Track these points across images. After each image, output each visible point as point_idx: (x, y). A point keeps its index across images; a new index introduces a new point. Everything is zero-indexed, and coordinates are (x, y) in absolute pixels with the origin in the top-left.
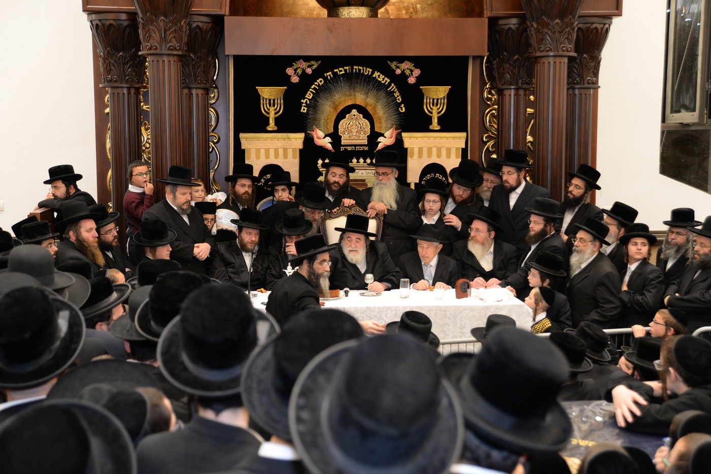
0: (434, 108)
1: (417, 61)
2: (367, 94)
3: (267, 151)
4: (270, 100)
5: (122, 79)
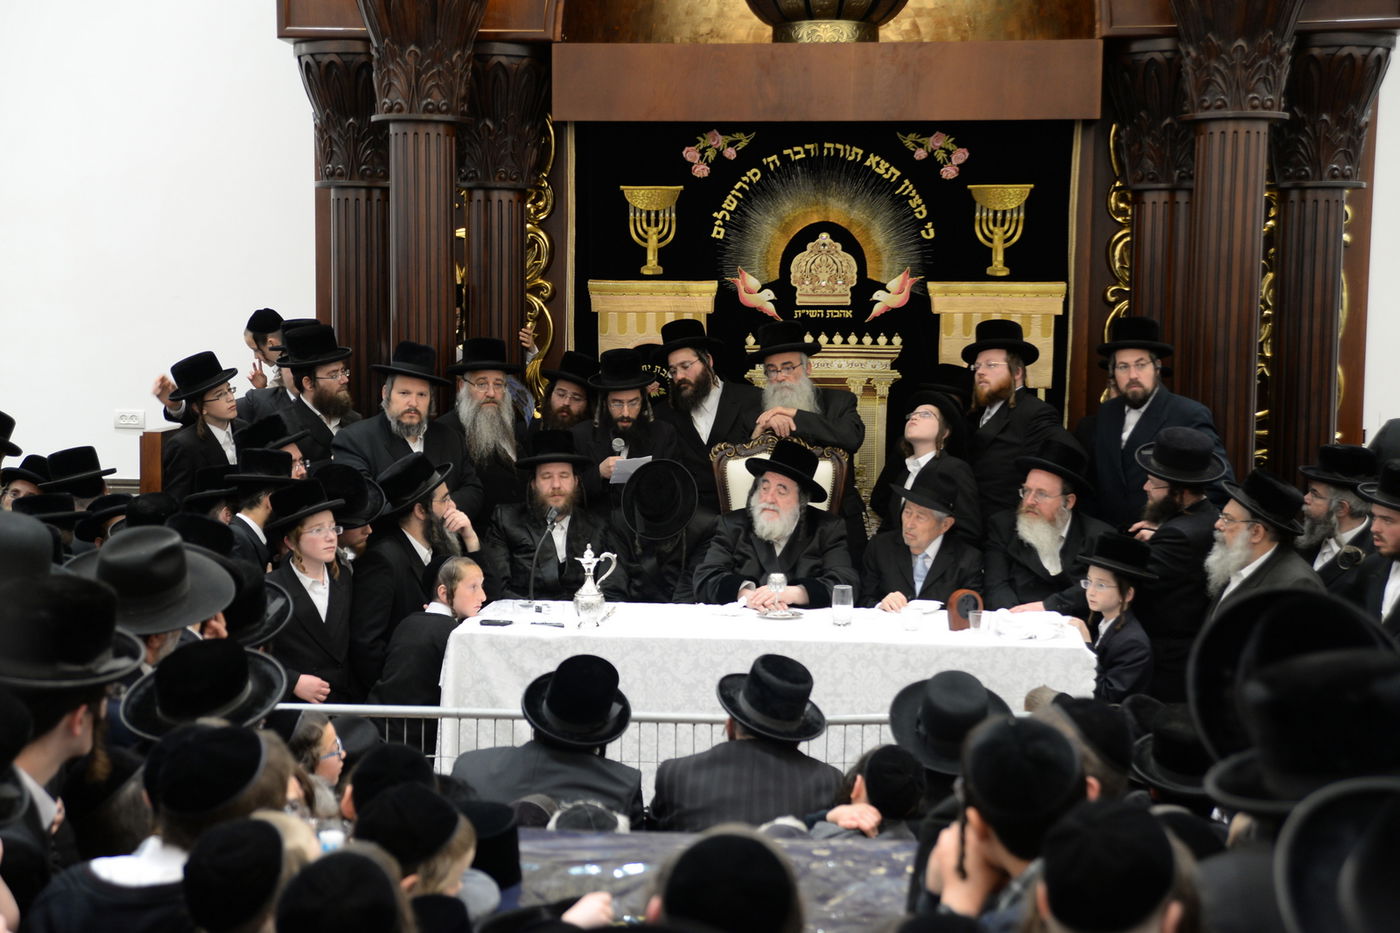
0: (996, 230)
1: (960, 131)
2: (851, 201)
3: (642, 317)
4: (649, 213)
5: (352, 170)
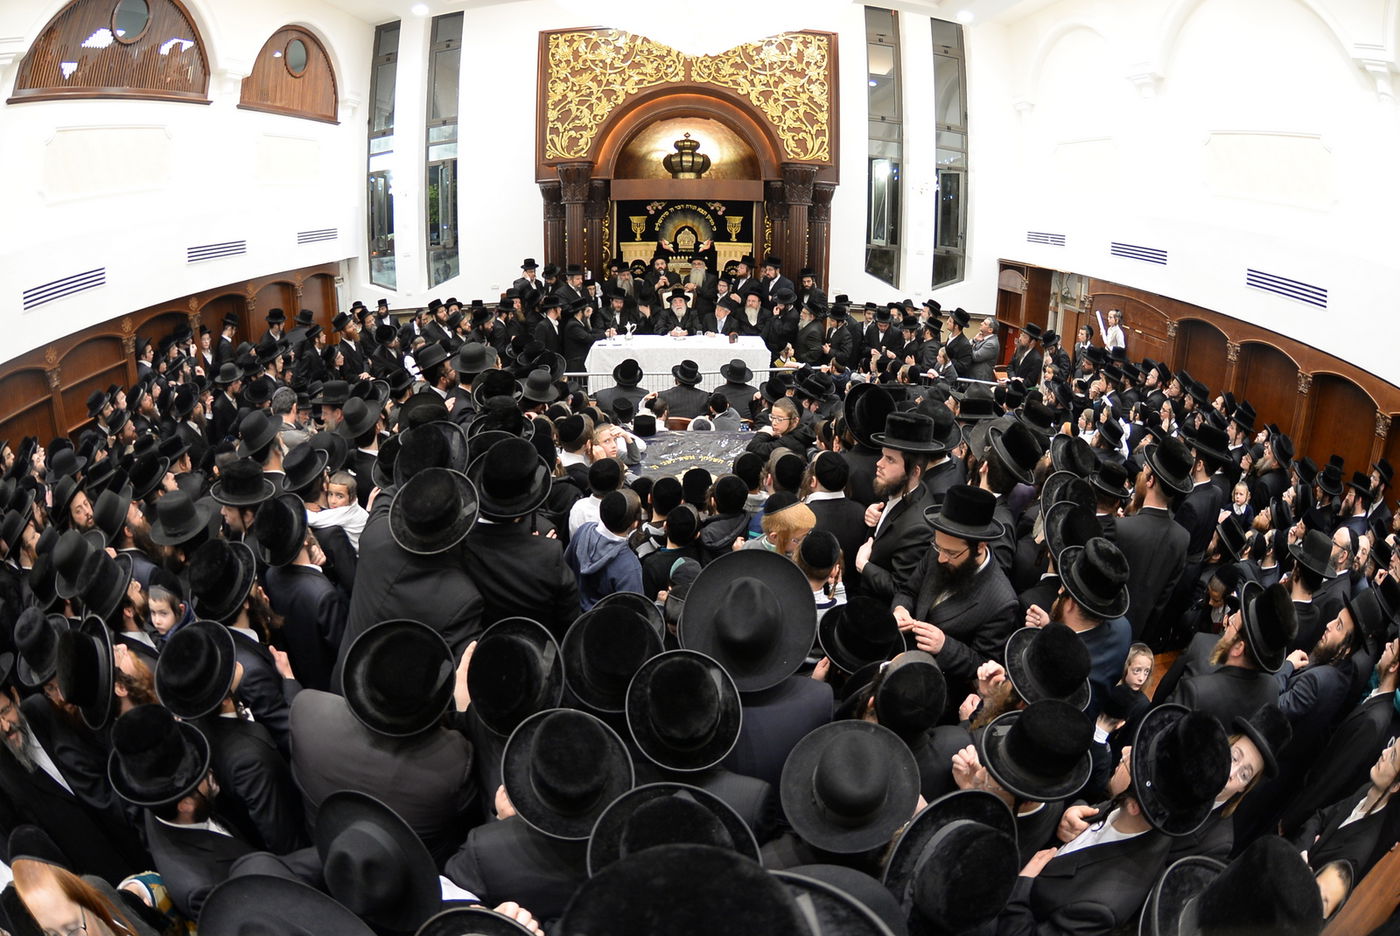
0: (733, 229)
1: (723, 203)
2: (694, 220)
3: (636, 252)
5: (554, 217)
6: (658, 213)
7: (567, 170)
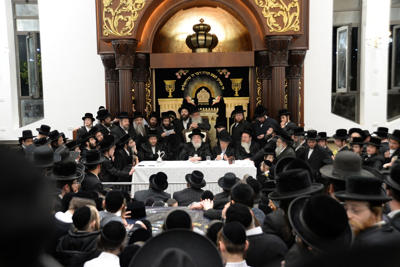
0: (236, 87)
1: (228, 69)
2: (208, 82)
3: (169, 105)
4: (169, 86)
5: (112, 79)
6: (184, 78)
7: (119, 44)
